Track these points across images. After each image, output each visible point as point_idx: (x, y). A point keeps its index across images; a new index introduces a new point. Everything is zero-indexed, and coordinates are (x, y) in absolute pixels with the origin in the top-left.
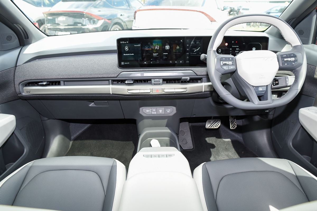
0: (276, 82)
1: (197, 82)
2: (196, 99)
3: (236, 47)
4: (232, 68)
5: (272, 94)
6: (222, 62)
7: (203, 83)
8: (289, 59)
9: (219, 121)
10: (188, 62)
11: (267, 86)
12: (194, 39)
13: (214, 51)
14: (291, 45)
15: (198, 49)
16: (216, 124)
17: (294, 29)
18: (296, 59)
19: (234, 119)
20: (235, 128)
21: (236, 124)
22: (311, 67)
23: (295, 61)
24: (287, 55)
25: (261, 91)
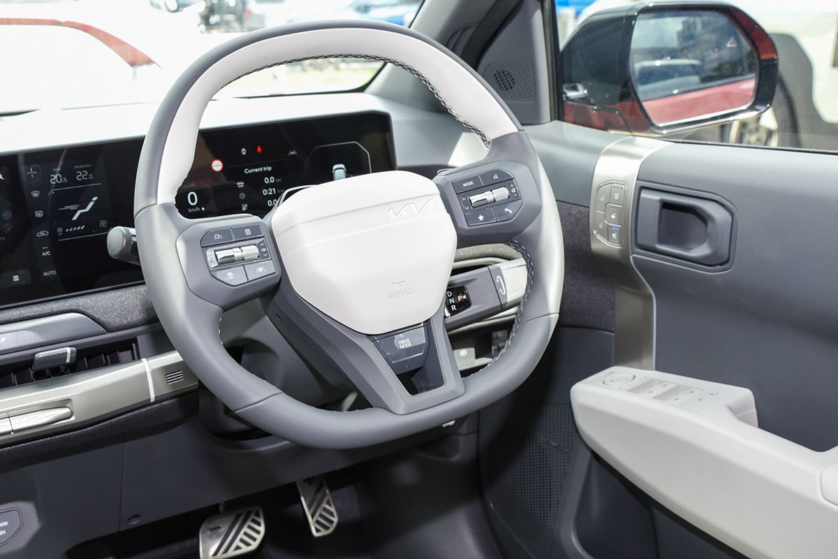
0: (460, 298)
1: (116, 362)
2: (126, 444)
3: (259, 172)
4: (263, 270)
5: (453, 349)
6: (210, 253)
7: (144, 360)
8: (488, 196)
9: (258, 515)
10: (53, 272)
11: (427, 322)
12: (61, 163)
13: (166, 207)
14: (482, 135)
15: (91, 204)
16: (246, 534)
17: (476, 69)
18: (513, 190)
19: (318, 490)
20: (331, 529)
21: (332, 509)
22: (570, 214)
23: (514, 198)
24: (474, 179)
25: (409, 351)
